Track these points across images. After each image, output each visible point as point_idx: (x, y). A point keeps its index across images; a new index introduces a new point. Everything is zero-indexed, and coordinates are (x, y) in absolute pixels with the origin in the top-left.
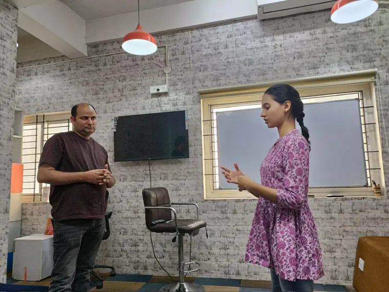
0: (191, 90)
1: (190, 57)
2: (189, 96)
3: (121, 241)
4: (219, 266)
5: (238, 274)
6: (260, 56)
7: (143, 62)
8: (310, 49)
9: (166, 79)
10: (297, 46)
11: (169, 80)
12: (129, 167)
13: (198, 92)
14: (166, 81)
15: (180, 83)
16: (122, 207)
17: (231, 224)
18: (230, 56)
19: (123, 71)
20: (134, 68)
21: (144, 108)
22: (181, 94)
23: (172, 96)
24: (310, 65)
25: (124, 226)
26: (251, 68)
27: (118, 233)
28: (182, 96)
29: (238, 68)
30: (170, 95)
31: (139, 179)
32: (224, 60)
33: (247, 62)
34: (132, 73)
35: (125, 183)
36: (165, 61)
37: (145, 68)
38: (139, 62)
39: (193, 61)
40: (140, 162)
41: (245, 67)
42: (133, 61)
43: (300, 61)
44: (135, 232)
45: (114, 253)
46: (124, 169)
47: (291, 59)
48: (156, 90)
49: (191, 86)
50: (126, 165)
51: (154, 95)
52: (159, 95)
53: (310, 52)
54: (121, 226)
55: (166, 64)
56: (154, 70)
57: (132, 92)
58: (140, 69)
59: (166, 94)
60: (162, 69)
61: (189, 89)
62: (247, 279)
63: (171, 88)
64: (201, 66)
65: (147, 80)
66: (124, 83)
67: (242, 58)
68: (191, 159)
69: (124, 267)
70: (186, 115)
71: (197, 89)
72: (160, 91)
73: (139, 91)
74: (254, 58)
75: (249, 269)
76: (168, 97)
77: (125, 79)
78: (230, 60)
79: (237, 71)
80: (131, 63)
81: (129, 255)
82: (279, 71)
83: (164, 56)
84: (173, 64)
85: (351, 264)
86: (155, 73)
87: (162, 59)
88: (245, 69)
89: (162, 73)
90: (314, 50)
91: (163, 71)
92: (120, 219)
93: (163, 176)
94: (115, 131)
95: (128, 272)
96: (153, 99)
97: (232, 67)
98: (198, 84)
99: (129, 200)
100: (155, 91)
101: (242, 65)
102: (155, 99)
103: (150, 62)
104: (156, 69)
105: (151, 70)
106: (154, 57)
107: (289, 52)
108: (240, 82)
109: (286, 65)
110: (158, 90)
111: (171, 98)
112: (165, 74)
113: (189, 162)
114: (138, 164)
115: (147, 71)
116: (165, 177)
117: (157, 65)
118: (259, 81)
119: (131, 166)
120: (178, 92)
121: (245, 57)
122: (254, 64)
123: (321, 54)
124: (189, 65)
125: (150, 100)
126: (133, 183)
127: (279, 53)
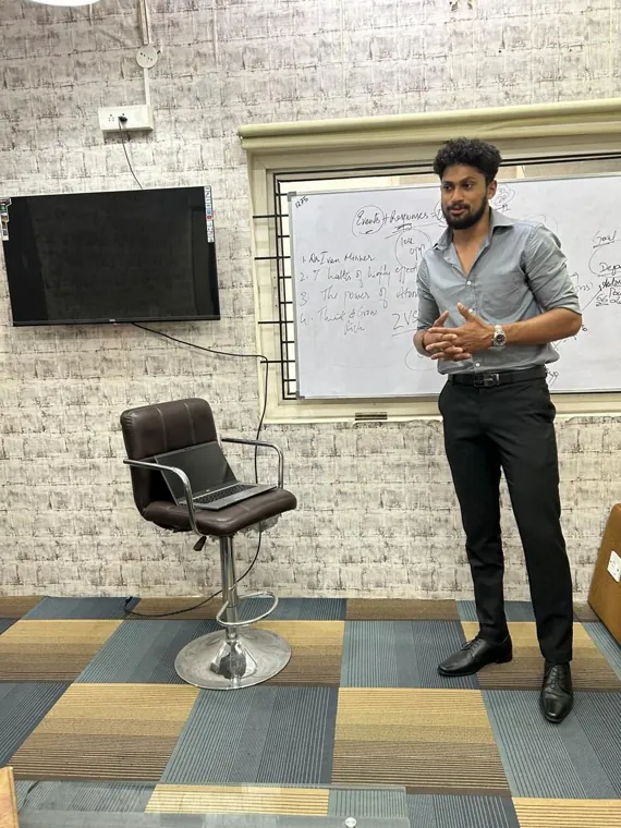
0: (219, 124)
1: (212, 21)
2: (212, 143)
3: (55, 525)
4: (298, 572)
5: (340, 586)
6: (412, 32)
7: (72, 29)
8: (547, 21)
9: (143, 85)
10: (513, 10)
11: (155, 90)
12: (57, 342)
13: (239, 134)
14: (143, 93)
15: (185, 102)
16: (48, 442)
17: (326, 481)
18: (328, 27)
19: (11, 53)
20: (45, 47)
21: (85, 174)
22: (189, 135)
23: (164, 139)
24: (541, 68)
25: (59, 489)
26: (385, 66)
27: (43, 506)
28: (193, 143)
29: (351, 65)
30: (159, 137)
31: (87, 372)
32: (309, 37)
33: (375, 47)
34: (41, 62)
35: (49, 383)
36: (138, 28)
37: (79, 49)
38: (59, 27)
39: (221, 33)
40: (87, 328)
41: (369, 63)
42: (40, 21)
43: (518, 55)
44: (87, 501)
45: (39, 551)
46: (43, 345)
47: (495, 46)
48: (117, 120)
49: (217, 113)
50: (49, 336)
51: (110, 136)
52: (125, 135)
53: (546, 30)
54: (49, 488)
55: (141, 38)
56: (109, 56)
57: (46, 124)
58: (62, 50)
59: (146, 133)
60: (130, 54)
61: (213, 122)
62: (361, 596)
63: (161, 116)
64: (245, 52)
65: (89, 87)
66: (20, 94)
67: (363, 35)
68: (224, 323)
69: (67, 581)
70: (207, 201)
71: (236, 125)
72: (129, 125)
73: (65, 121)
74: (394, 36)
75: (365, 576)
76: (153, 144)
77: (19, 81)
78: (329, 38)
79: (346, 75)
80: (35, 30)
81: (77, 555)
82: (461, 82)
83: (134, 10)
84: (161, 41)
85: (585, 558)
86: (109, 64)
87: (130, 22)
88: (369, 67)
89: (133, 66)
90: (557, 22)
91: (133, 60)
92: (45, 471)
93: (150, 365)
94: (6, 238)
95: (77, 593)
96: (110, 146)
97: (333, 60)
98: (237, 107)
99: (65, 426)
100: (115, 125)
101: (362, 57)
102: (116, 147)
103: (91, 28)
104: (114, 54)
105: (98, 55)
106: (103, 14)
107: (490, 25)
108: (354, 109)
109: (480, 65)
110: (123, 120)
111: (163, 147)
112: (142, 69)
113: (219, 330)
114: (81, 333)
115: (85, 59)
116: (157, 368)
117: (116, 40)
118: (406, 108)
119: (62, 337)
120: (180, 130)
121: (370, 32)
122: (395, 56)
123: (572, 39)
124: (210, 44)
125: (101, 151)
126: (70, 382)
127: (462, 27)
